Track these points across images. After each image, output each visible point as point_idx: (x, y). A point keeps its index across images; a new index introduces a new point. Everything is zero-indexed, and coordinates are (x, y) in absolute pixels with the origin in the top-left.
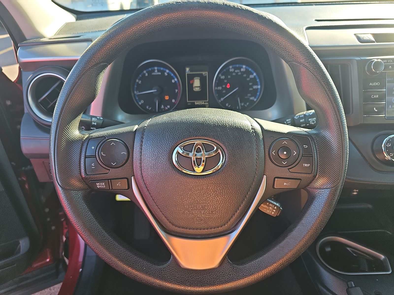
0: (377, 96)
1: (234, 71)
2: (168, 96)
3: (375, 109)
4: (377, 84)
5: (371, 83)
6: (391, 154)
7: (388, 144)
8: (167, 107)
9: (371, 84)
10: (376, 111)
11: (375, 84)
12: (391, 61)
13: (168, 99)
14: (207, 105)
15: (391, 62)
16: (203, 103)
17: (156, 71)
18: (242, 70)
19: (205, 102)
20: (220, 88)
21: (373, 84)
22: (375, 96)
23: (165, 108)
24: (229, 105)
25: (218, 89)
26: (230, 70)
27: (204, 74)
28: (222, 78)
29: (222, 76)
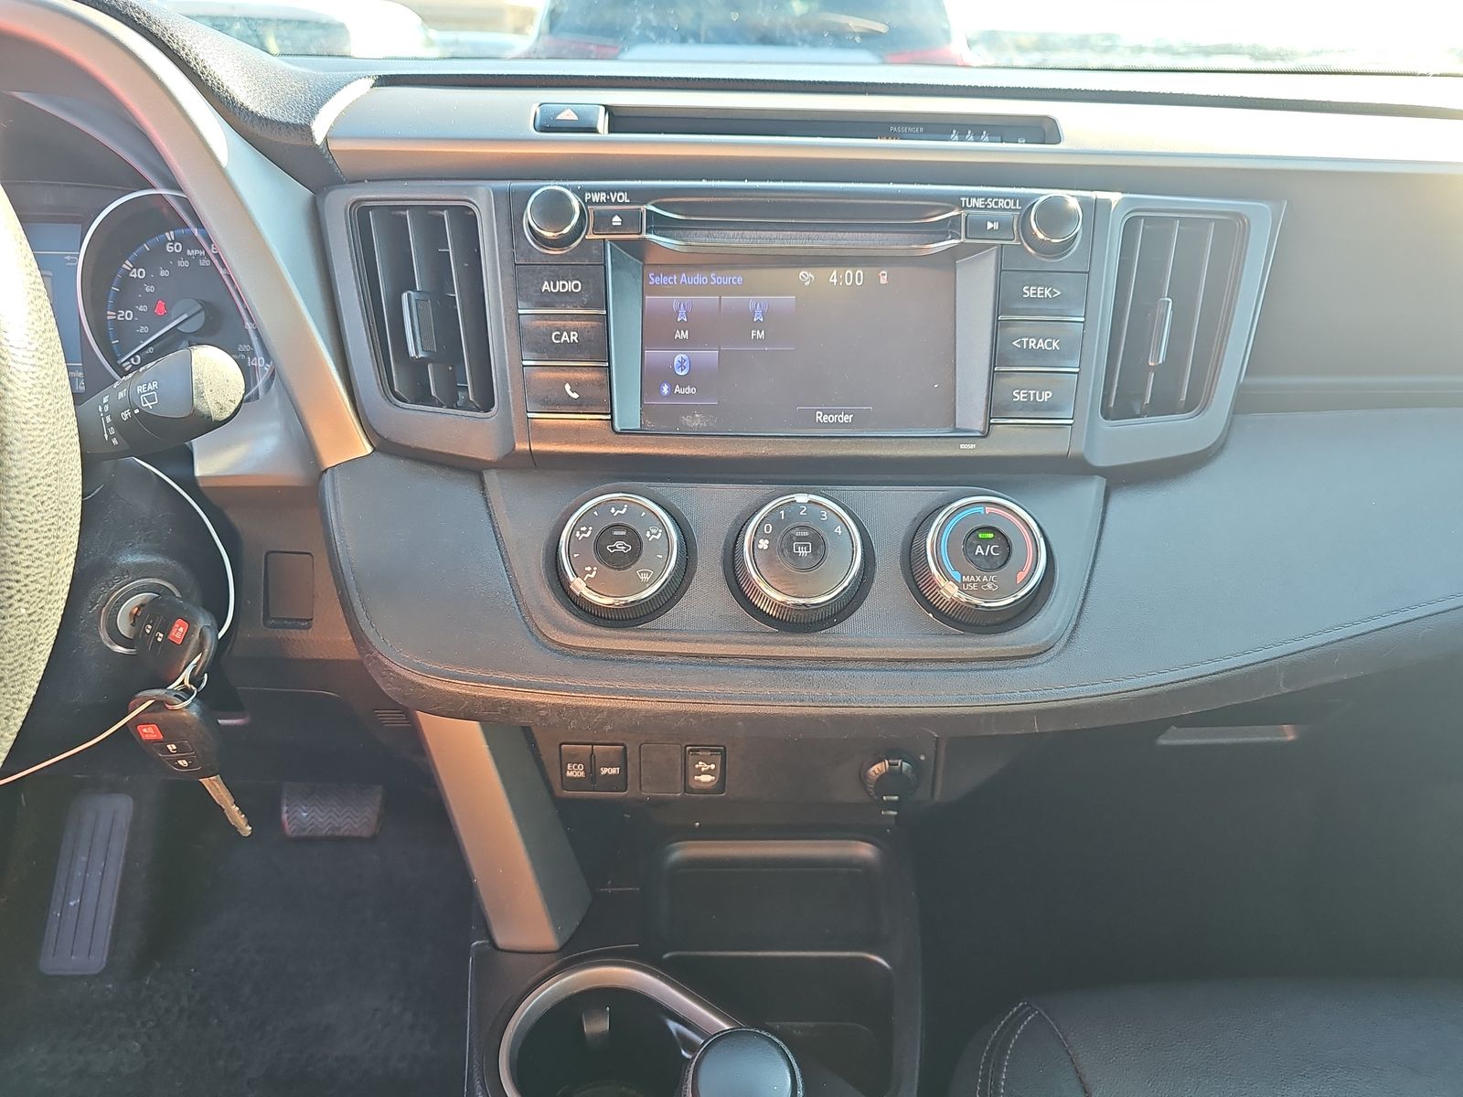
0: (574, 337)
3: (568, 387)
4: (570, 286)
5: (546, 283)
6: (588, 569)
7: (582, 529)
9: (546, 286)
10: (575, 396)
11: (564, 286)
12: (621, 197)
14: (80, 378)
15: (624, 203)
20: (127, 314)
21: (555, 287)
22: (565, 333)
25: (119, 319)
26: (168, 247)
27: (68, 258)
28: (135, 276)
29: (135, 270)
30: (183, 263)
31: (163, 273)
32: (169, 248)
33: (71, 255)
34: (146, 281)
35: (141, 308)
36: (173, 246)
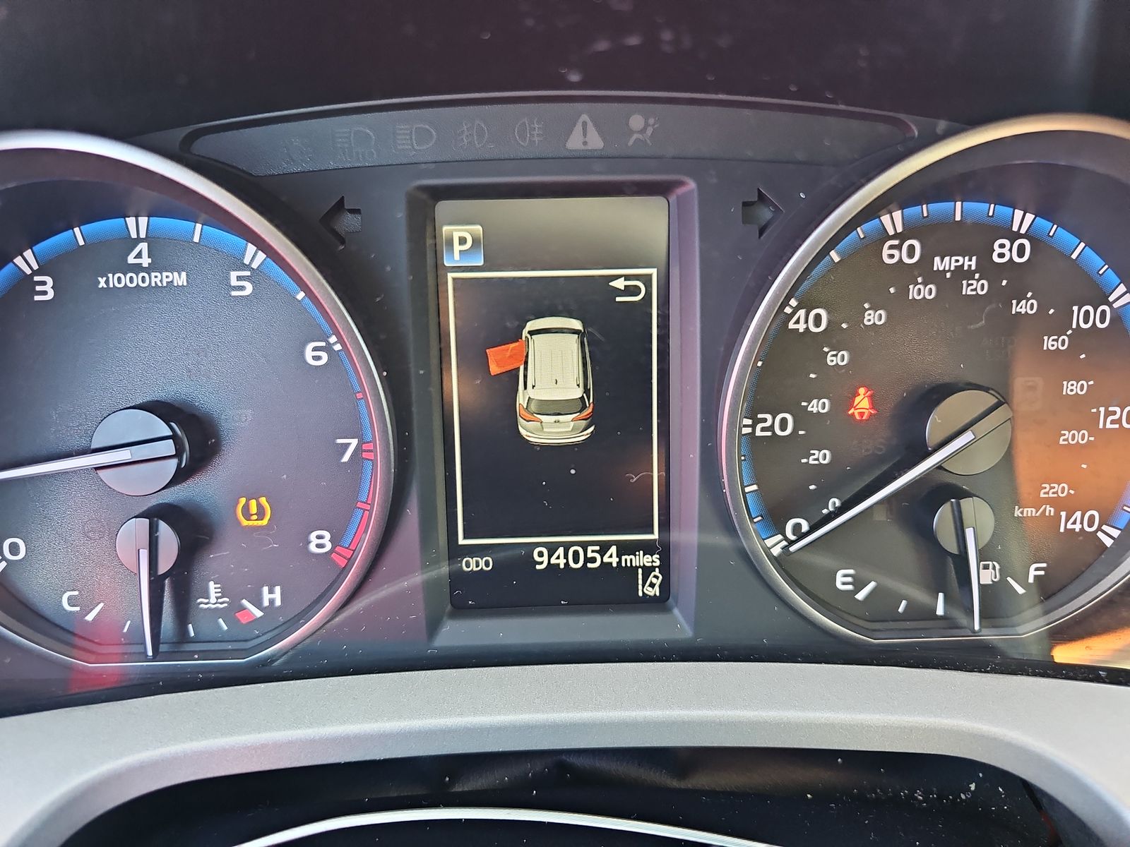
1: (926, 260)
2: (263, 500)
8: (258, 603)
13: (265, 522)
14: (648, 571)
16: (612, 557)
17: (141, 255)
18: (1003, 251)
19: (624, 549)
20: (780, 424)
23: (236, 608)
24: (859, 584)
25: (758, 433)
26: (886, 252)
27: (620, 284)
28: (801, 327)
29: (802, 313)
30: (922, 291)
31: (874, 317)
32: (889, 255)
33: (627, 277)
34: (832, 337)
35: (815, 406)
36: (899, 247)
